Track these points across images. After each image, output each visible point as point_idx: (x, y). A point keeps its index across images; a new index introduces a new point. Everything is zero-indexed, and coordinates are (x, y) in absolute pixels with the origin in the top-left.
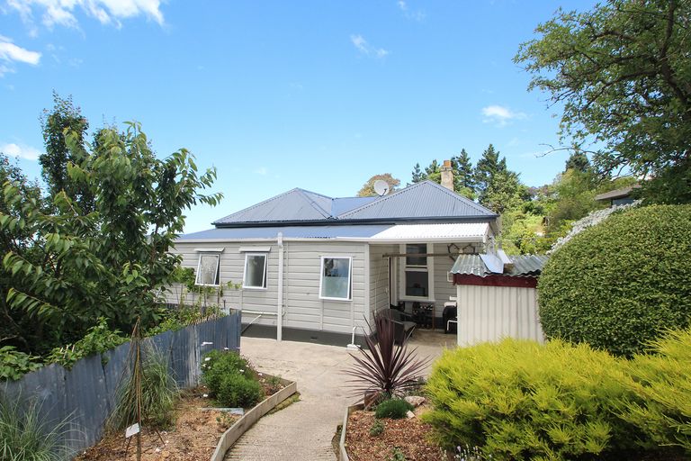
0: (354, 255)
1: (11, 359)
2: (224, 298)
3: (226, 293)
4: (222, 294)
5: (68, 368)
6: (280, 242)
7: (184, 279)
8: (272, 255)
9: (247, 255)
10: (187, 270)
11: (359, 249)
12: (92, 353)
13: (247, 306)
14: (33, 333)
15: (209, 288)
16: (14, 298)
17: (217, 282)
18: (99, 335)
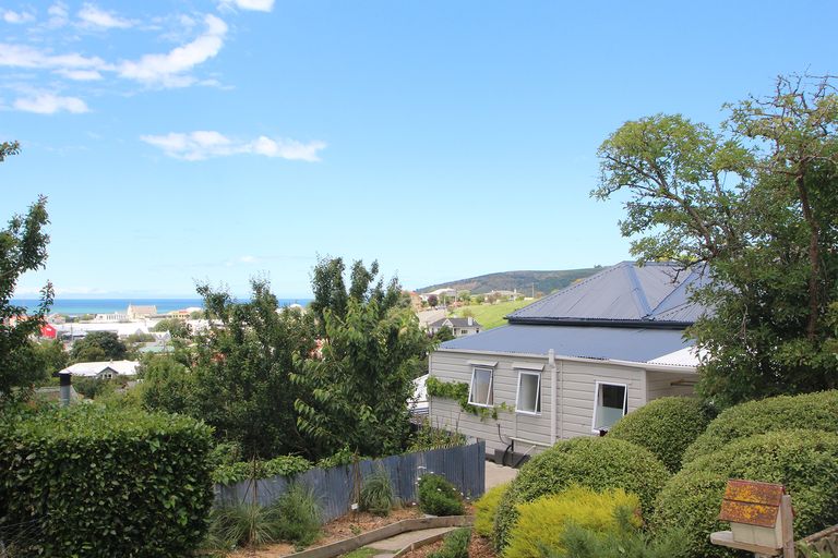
0: (630, 382)
1: (302, 462)
2: (498, 422)
3: (500, 415)
4: (495, 417)
5: (327, 471)
6: (551, 360)
7: (458, 396)
8: (545, 375)
9: (520, 372)
10: (461, 385)
11: (635, 375)
12: (340, 465)
13: (521, 433)
14: (314, 446)
15: (483, 408)
16: (301, 424)
17: (492, 402)
18: (345, 454)
